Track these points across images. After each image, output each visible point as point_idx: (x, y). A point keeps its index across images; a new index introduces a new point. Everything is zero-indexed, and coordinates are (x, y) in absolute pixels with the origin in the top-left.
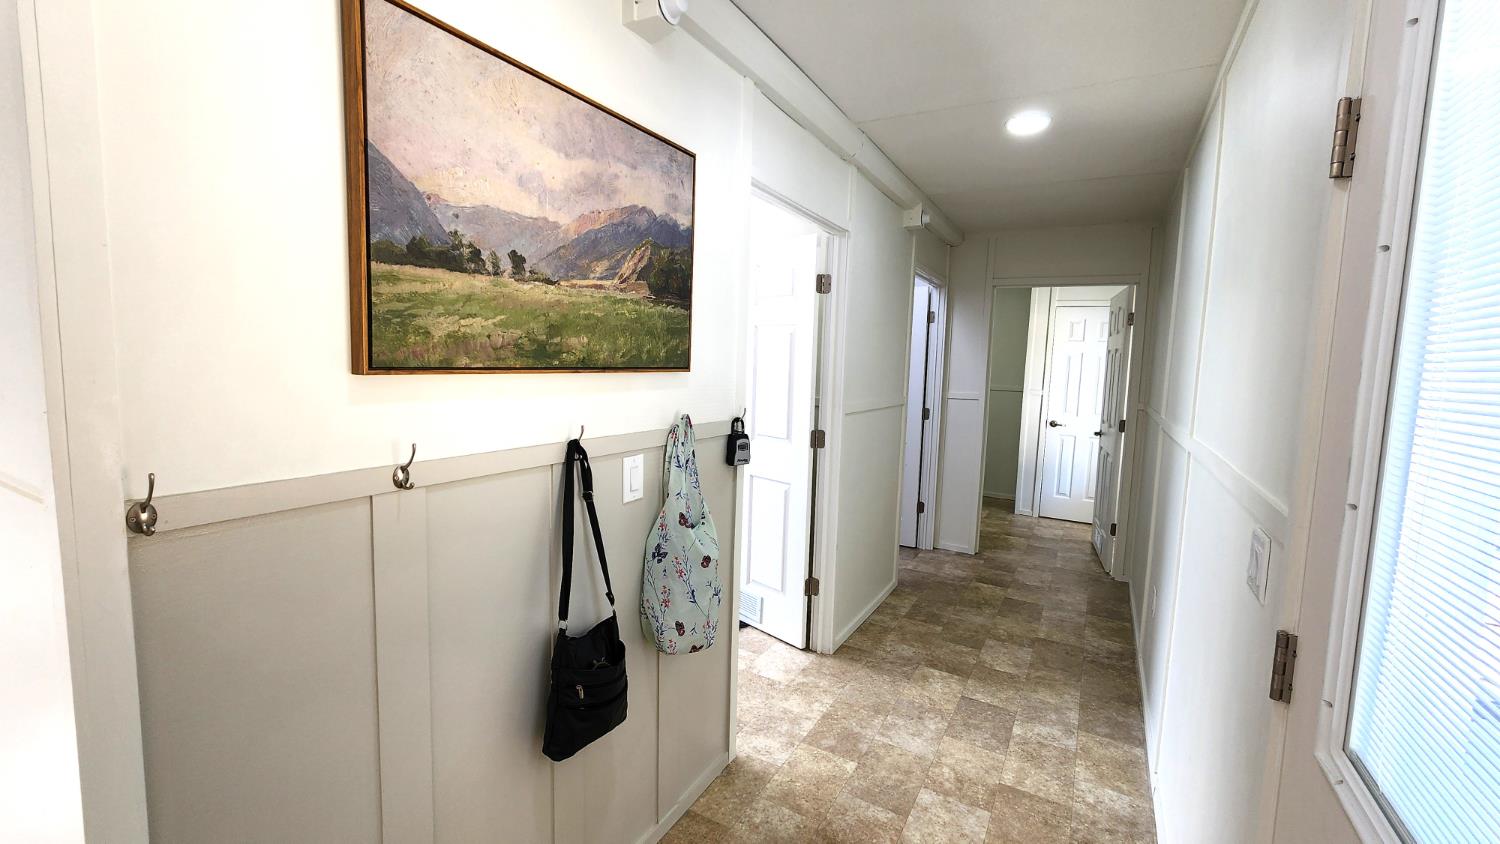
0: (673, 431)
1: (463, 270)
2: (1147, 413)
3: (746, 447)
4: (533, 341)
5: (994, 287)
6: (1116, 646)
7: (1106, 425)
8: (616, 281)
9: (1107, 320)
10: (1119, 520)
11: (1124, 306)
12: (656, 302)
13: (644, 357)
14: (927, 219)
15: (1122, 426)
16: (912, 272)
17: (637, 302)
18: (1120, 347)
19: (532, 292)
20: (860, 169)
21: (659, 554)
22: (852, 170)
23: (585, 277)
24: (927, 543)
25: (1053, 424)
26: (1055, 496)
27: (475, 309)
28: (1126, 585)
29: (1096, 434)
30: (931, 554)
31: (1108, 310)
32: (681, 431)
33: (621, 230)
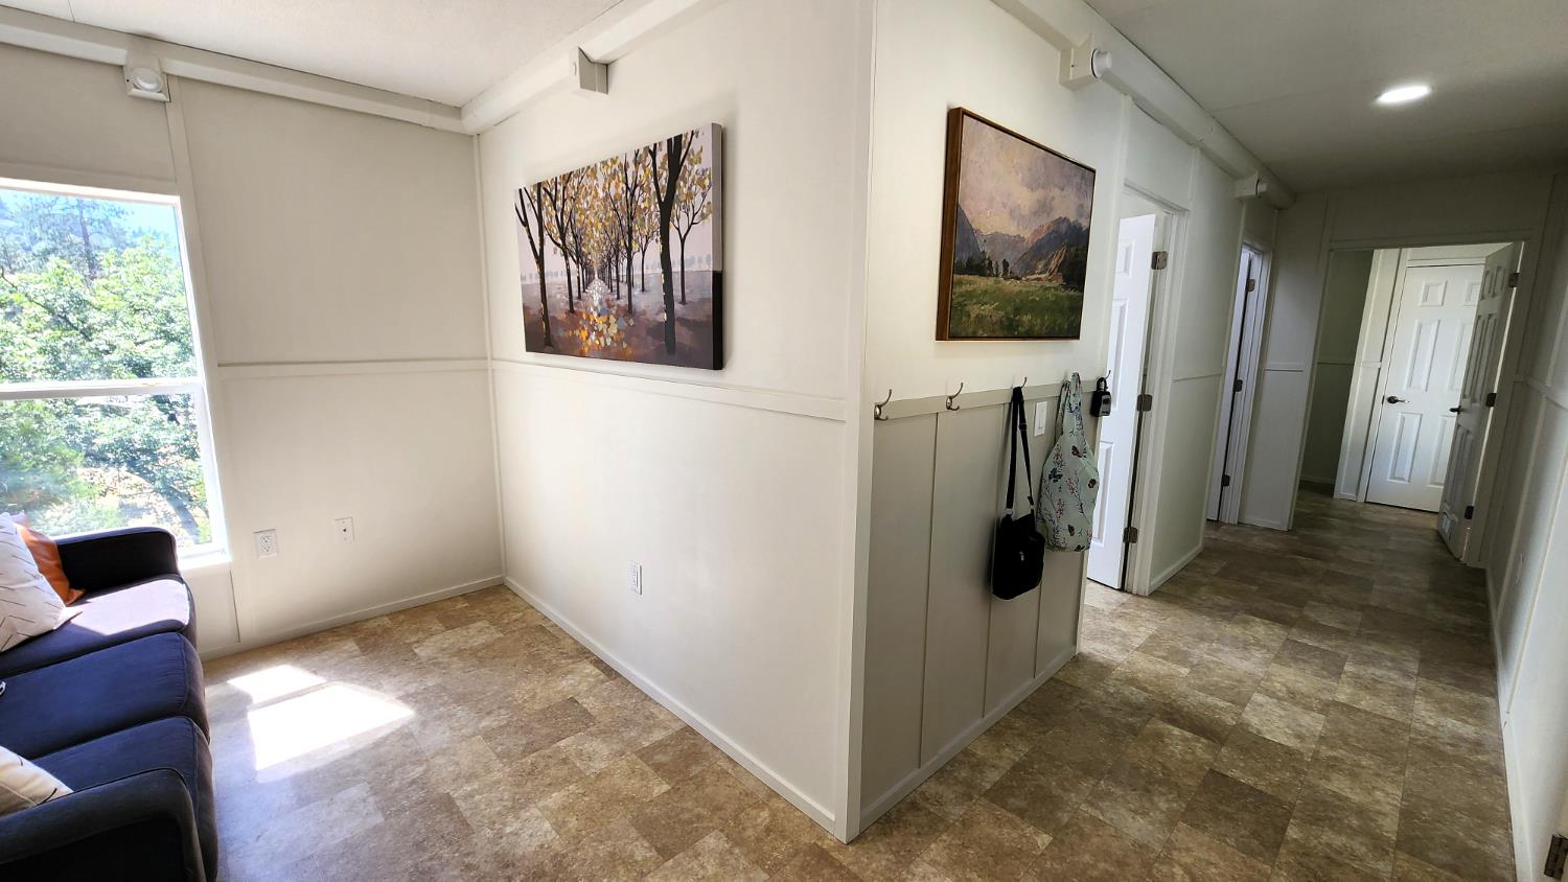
0: (1065, 385)
1: (984, 275)
2: (1528, 385)
3: (1108, 402)
4: (1008, 318)
5: (1331, 250)
6: (1466, 620)
7: (1468, 400)
8: (1047, 274)
9: (1480, 280)
10: (1477, 502)
11: (1505, 264)
12: (1066, 287)
13: (1057, 329)
14: (1262, 188)
15: (1491, 400)
16: (1240, 241)
17: (1056, 289)
18: (1495, 311)
19: (1011, 286)
20: (1205, 152)
21: (1055, 476)
22: (1196, 152)
23: (1034, 274)
24: (1231, 516)
25: (1392, 400)
26: (1388, 480)
27: (986, 299)
28: (1482, 572)
29: (1453, 410)
30: (1237, 528)
31: (1481, 270)
32: (1073, 386)
33: (1052, 236)
